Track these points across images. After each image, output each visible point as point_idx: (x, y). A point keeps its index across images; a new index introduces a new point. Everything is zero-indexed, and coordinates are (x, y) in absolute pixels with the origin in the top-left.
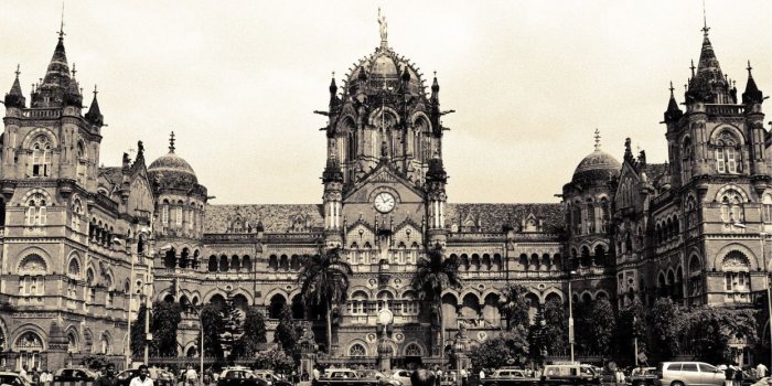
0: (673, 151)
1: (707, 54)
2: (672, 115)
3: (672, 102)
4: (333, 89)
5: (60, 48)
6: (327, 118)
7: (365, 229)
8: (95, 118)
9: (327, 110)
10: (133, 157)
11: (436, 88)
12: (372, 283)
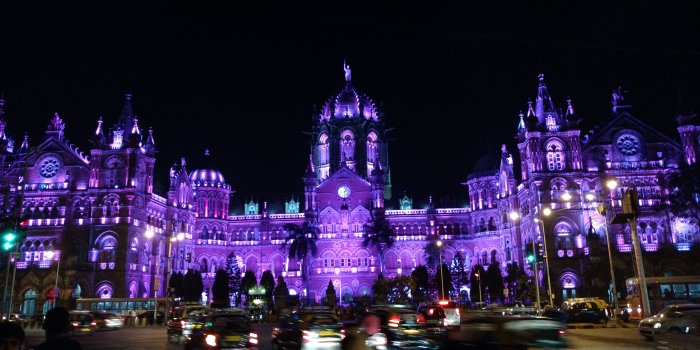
0: (523, 154)
7: (331, 209)
12: (337, 246)
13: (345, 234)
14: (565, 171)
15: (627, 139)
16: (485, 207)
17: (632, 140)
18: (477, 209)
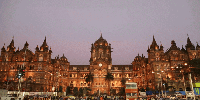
0: (149, 56)
1: (154, 40)
2: (148, 51)
3: (148, 48)
4: (92, 44)
5: (45, 40)
6: (91, 50)
7: (97, 70)
8: (51, 51)
9: (91, 48)
10: (57, 57)
11: (110, 44)
12: (98, 79)
13: (100, 76)
14: (160, 61)
15: (175, 53)
16: (137, 70)
17: (176, 53)
18: (135, 70)
